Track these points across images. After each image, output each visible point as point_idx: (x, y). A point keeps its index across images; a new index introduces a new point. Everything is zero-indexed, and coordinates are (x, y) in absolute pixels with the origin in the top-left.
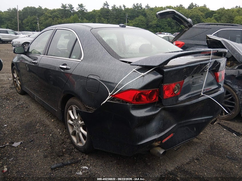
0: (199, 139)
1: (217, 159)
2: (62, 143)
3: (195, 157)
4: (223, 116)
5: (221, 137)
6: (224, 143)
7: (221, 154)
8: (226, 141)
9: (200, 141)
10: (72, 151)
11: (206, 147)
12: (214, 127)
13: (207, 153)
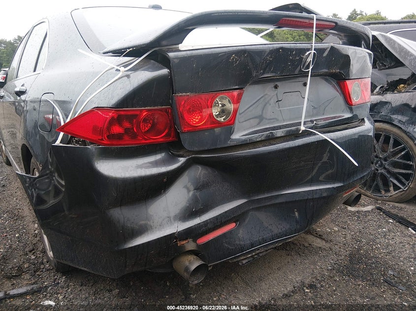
0: (326, 241)
1: (359, 285)
2: (30, 251)
3: (307, 282)
4: (390, 194)
5: (379, 237)
6: (383, 249)
7: (371, 274)
8: (388, 245)
9: (328, 245)
10: (40, 268)
11: (340, 258)
12: (366, 216)
13: (338, 271)
